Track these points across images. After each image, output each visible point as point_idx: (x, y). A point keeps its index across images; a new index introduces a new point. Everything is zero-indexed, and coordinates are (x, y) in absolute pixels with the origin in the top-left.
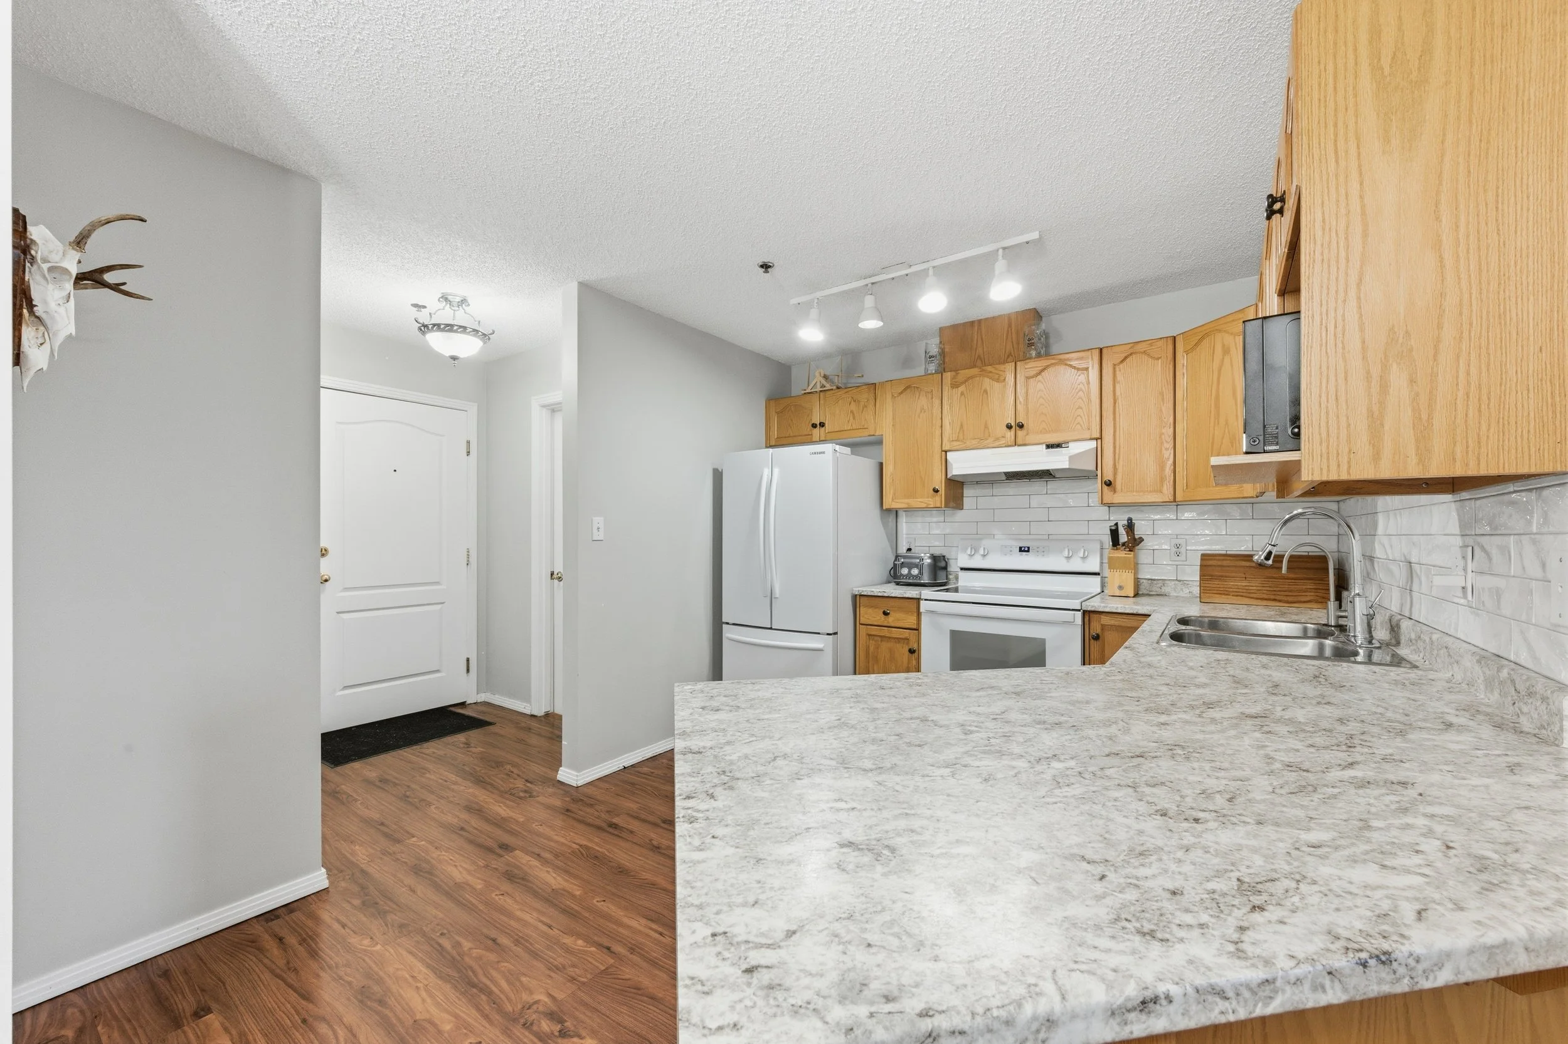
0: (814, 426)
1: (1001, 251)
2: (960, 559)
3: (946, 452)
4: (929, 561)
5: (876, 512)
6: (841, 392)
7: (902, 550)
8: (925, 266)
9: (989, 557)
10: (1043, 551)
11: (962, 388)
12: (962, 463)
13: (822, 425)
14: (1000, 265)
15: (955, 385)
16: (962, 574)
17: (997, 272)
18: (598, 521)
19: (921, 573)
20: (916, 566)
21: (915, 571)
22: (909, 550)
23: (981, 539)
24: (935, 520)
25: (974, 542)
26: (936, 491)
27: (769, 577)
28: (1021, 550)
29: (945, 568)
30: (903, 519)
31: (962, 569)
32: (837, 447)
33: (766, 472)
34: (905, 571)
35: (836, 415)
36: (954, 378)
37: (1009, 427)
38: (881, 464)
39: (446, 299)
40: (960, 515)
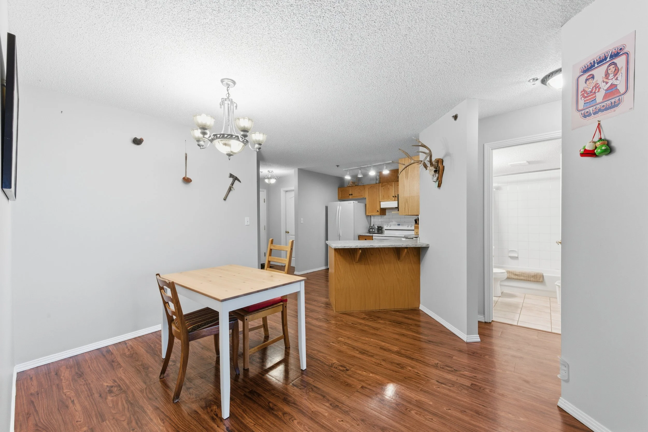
0: (350, 195)
1: (385, 164)
2: (385, 227)
3: (380, 202)
4: (377, 228)
5: (365, 216)
6: (356, 187)
7: (372, 225)
8: (371, 165)
9: (391, 227)
10: (403, 225)
11: (383, 187)
12: (384, 205)
13: (352, 195)
14: (385, 167)
15: (382, 187)
16: (385, 231)
17: (384, 168)
18: (302, 219)
19: (375, 230)
20: (374, 229)
21: (373, 230)
22: (374, 225)
23: (389, 222)
24: (379, 218)
25: (388, 223)
26: (378, 211)
27: (339, 232)
28: (398, 225)
29: (381, 229)
30: (372, 218)
31: (385, 230)
32: (354, 202)
33: (338, 207)
34: (371, 230)
35: (356, 192)
36: (382, 185)
37: (393, 197)
38: (366, 204)
39: (269, 171)
40: (385, 217)
